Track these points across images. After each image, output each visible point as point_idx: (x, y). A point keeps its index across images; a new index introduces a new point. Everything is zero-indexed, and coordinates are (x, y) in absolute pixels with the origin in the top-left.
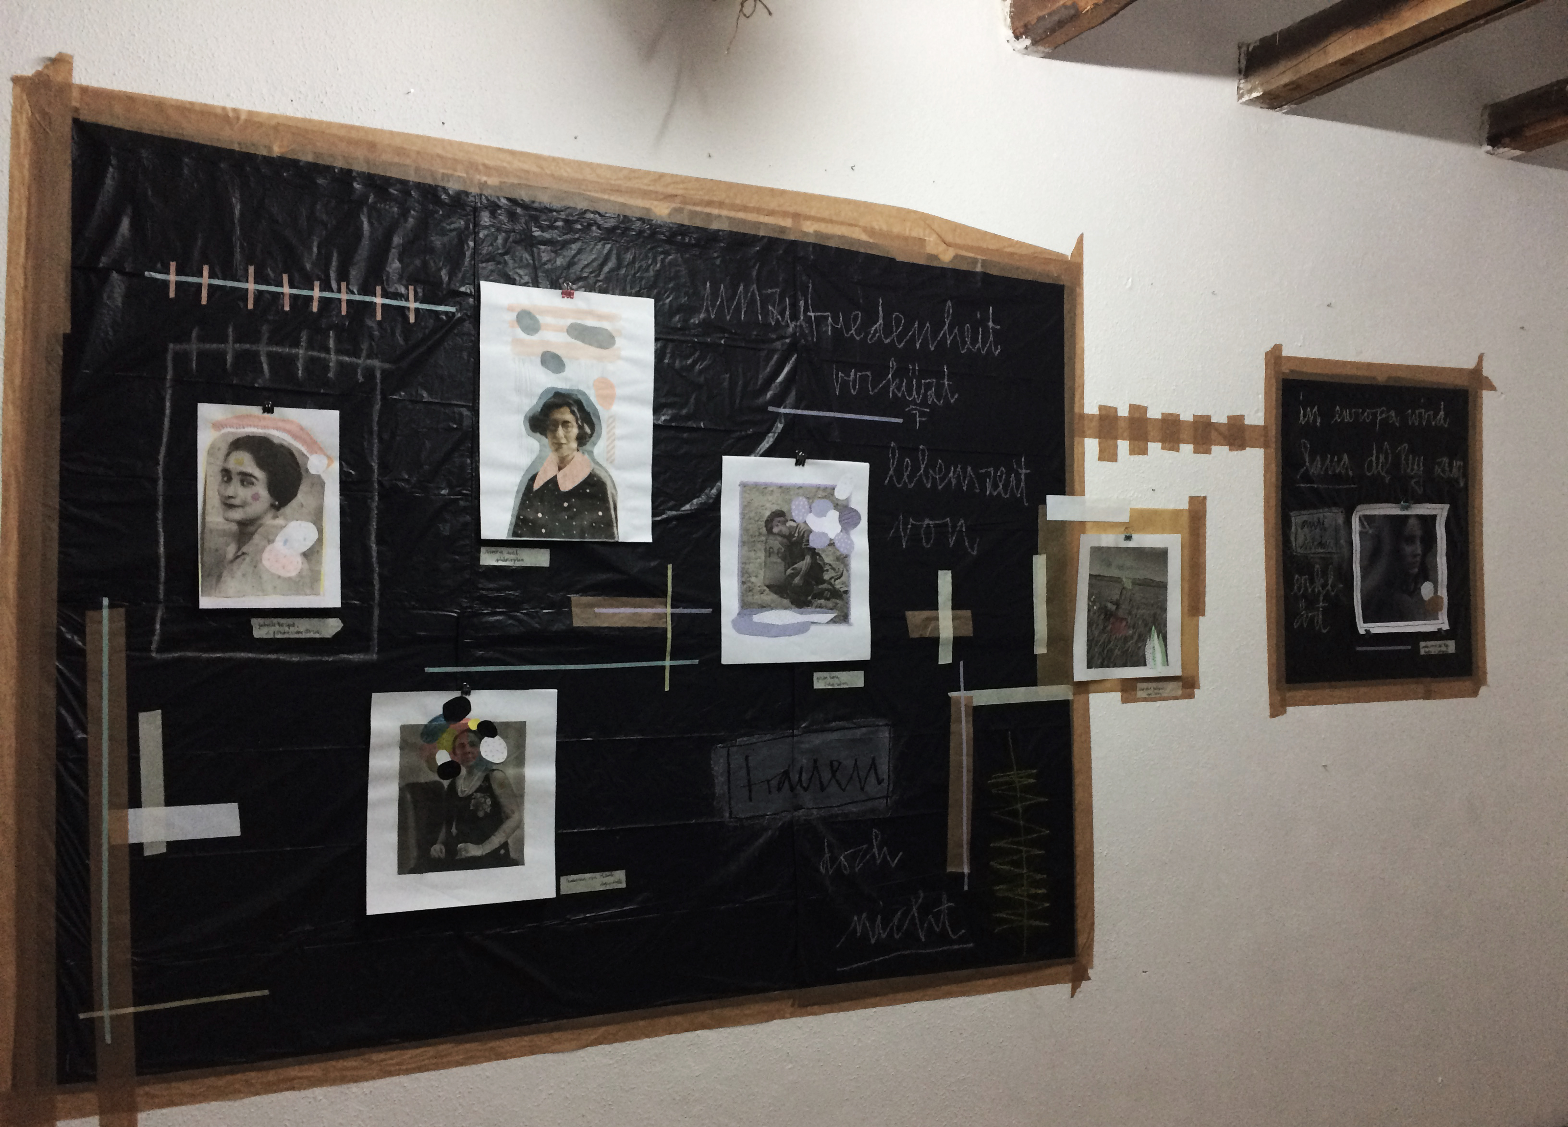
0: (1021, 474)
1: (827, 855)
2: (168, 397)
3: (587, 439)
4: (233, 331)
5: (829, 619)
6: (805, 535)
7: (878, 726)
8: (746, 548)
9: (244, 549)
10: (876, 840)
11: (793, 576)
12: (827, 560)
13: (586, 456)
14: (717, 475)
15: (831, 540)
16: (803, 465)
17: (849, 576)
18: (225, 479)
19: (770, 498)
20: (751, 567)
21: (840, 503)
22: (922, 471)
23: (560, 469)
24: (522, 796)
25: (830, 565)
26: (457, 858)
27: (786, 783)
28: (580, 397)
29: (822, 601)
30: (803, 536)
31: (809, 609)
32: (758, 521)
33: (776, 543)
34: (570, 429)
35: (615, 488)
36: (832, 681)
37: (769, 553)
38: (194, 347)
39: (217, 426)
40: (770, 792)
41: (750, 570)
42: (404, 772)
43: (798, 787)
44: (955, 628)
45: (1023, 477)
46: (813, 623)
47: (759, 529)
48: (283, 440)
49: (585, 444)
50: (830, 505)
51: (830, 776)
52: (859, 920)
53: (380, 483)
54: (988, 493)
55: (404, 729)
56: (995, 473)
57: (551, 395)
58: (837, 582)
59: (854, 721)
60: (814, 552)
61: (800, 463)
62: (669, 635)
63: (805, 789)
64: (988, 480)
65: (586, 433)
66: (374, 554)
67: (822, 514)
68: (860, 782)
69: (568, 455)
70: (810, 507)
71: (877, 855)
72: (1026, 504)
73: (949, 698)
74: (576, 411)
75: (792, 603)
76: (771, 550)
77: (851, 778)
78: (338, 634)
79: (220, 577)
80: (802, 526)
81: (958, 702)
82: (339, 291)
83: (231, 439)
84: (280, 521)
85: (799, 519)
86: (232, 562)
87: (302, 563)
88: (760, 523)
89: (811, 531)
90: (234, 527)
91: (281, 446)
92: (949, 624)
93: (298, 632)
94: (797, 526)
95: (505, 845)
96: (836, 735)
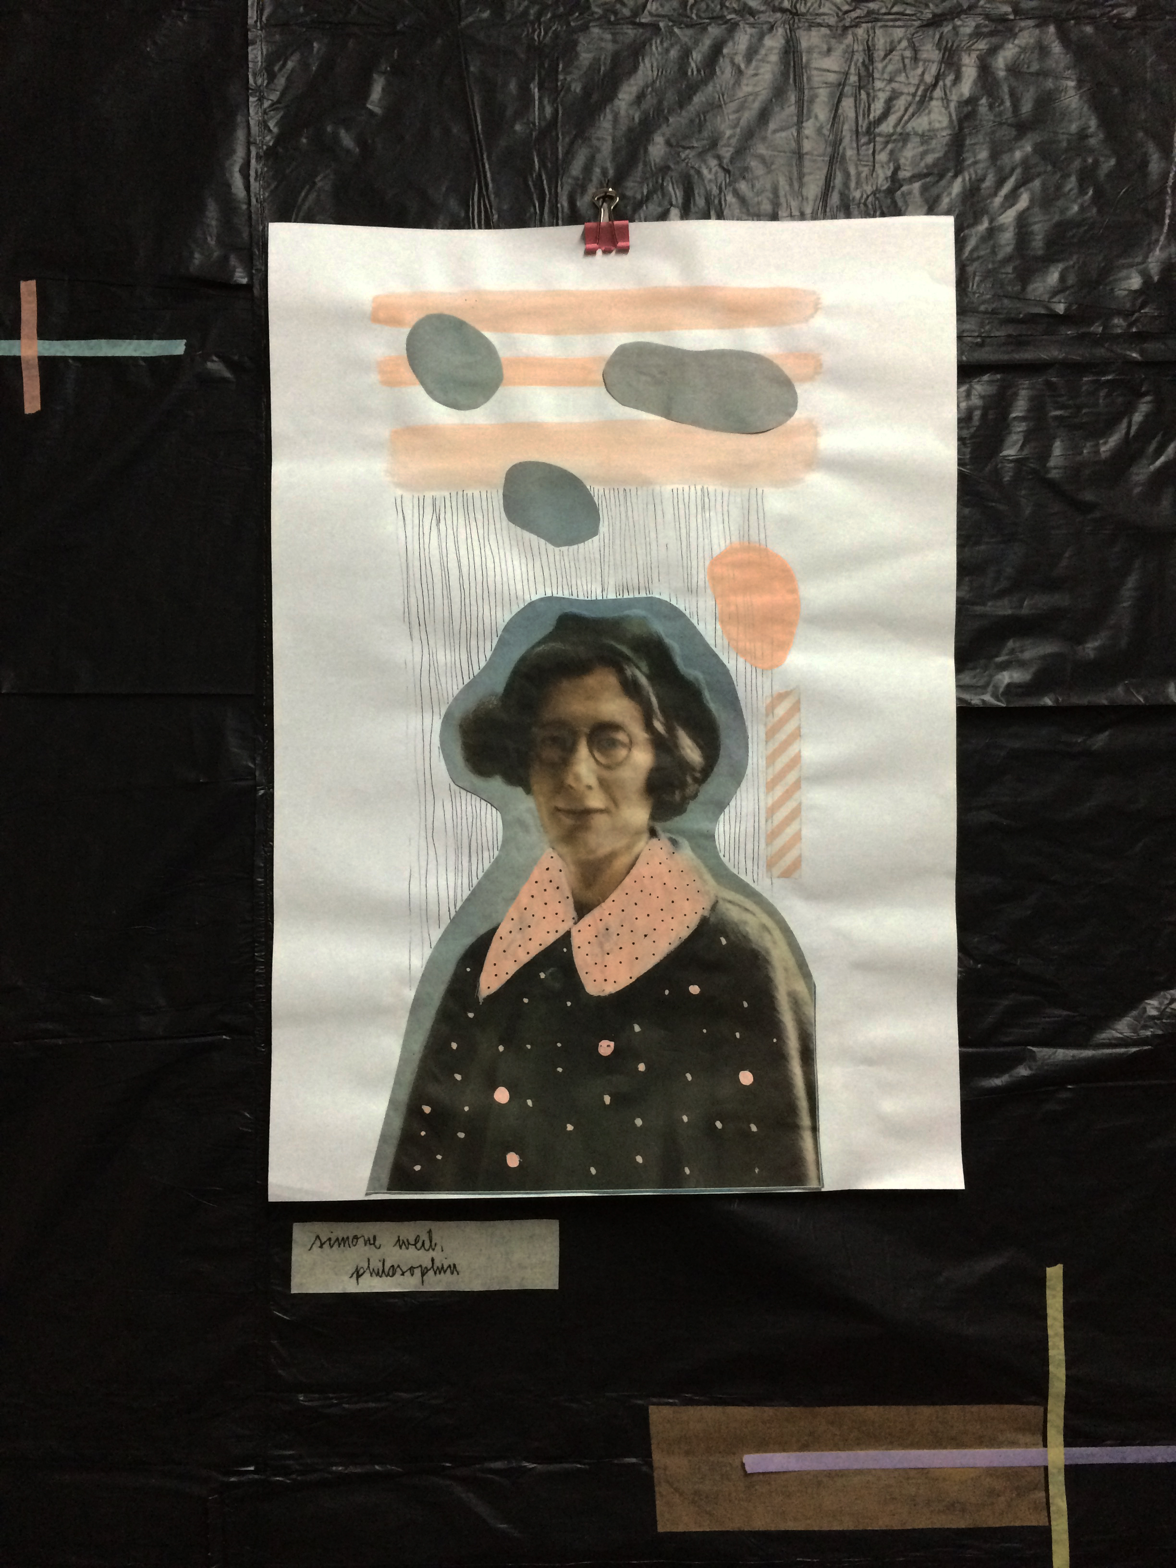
3: (691, 789)
13: (687, 852)
23: (582, 909)
28: (659, 627)
34: (622, 753)
35: (807, 976)
49: (678, 809)
57: (547, 626)
62: (1061, 1558)
65: (684, 765)
69: (612, 856)
74: (643, 681)
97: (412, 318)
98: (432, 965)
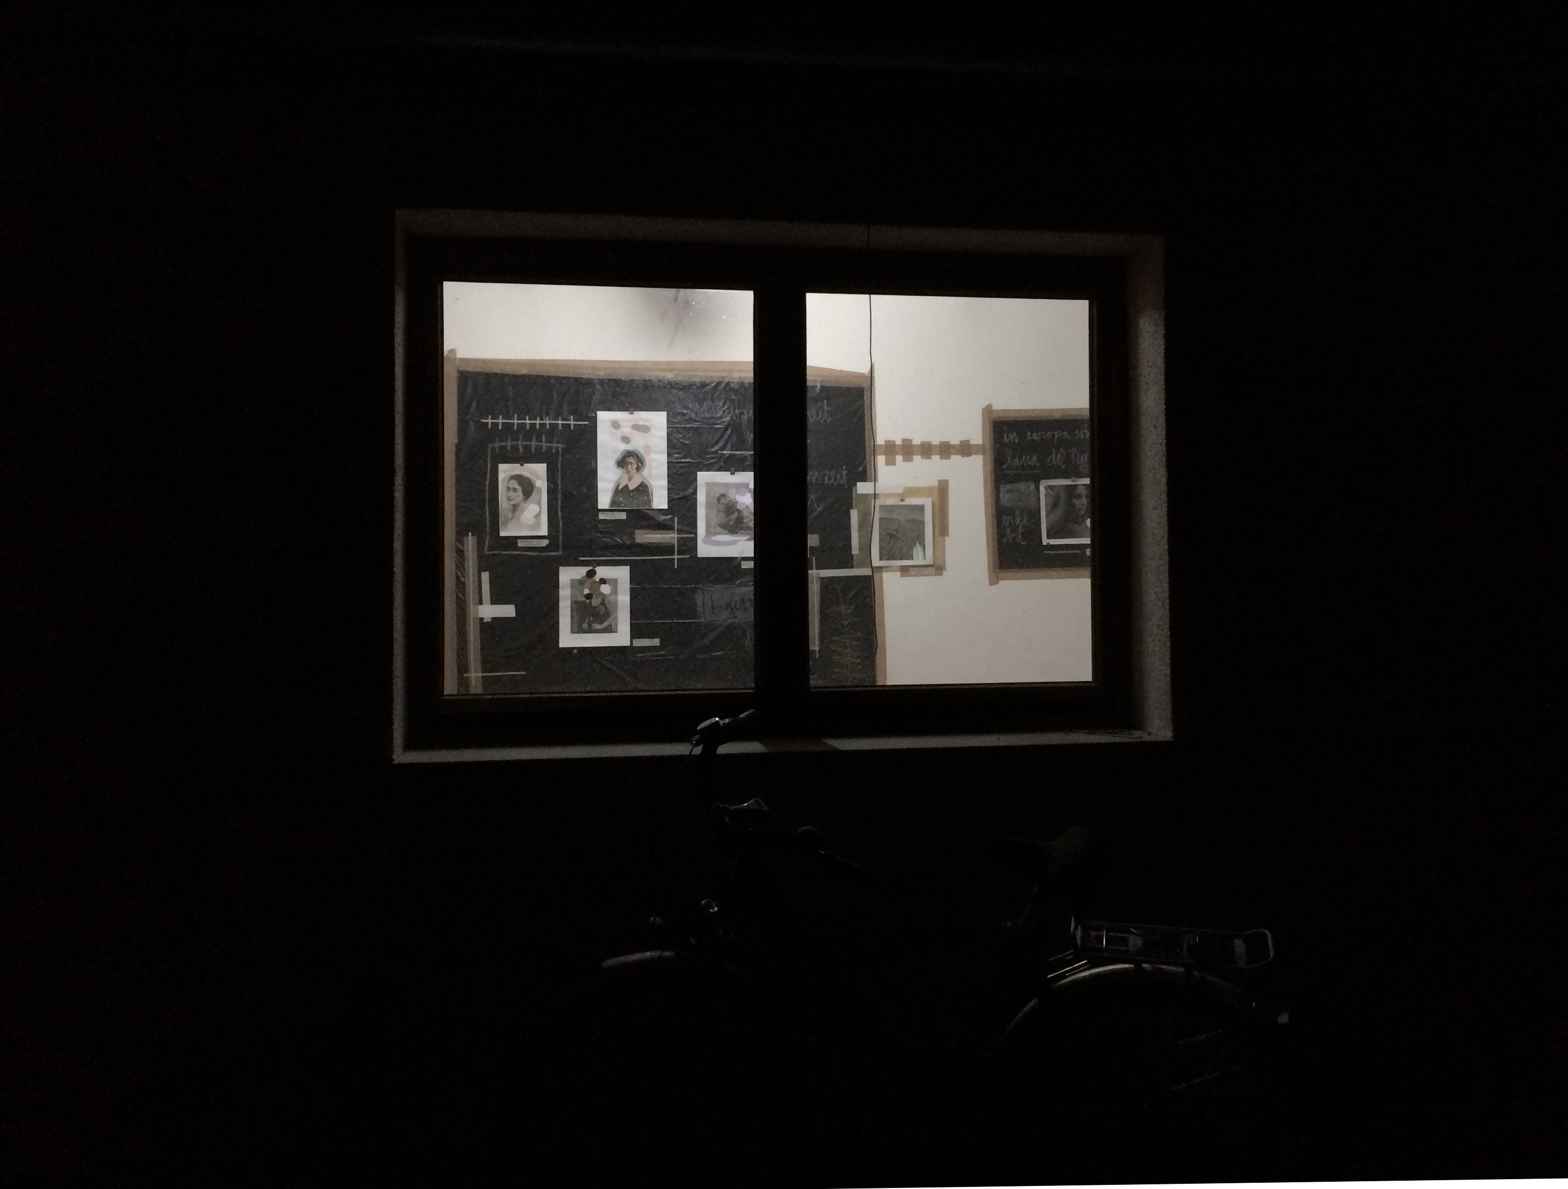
0: (843, 473)
2: (489, 463)
3: (640, 469)
4: (510, 438)
6: (735, 504)
8: (708, 510)
9: (514, 515)
11: (730, 520)
12: (745, 514)
13: (640, 475)
14: (696, 479)
18: (508, 491)
21: (751, 490)
23: (629, 481)
24: (617, 606)
25: (747, 516)
26: (592, 629)
27: (730, 608)
28: (637, 453)
29: (743, 531)
31: (736, 535)
33: (721, 507)
34: (633, 465)
35: (652, 488)
36: (750, 565)
37: (719, 511)
38: (497, 445)
40: (722, 610)
42: (572, 596)
43: (735, 609)
45: (844, 475)
49: (639, 471)
50: (747, 491)
51: (750, 605)
53: (562, 490)
54: (826, 483)
55: (572, 580)
56: (830, 473)
57: (625, 453)
58: (750, 523)
61: (733, 473)
62: (676, 545)
63: (738, 610)
64: (826, 477)
65: (640, 467)
66: (560, 515)
69: (632, 476)
72: (846, 487)
73: (808, 573)
74: (635, 458)
75: (730, 532)
78: (548, 545)
79: (507, 524)
80: (734, 500)
81: (812, 575)
82: (546, 420)
83: (510, 476)
84: (526, 505)
85: (732, 498)
86: (510, 519)
87: (534, 519)
88: (714, 499)
89: (737, 502)
90: (511, 507)
91: (527, 478)
93: (534, 544)
94: (731, 500)
95: (610, 625)
96: (752, 588)
97: (612, 420)
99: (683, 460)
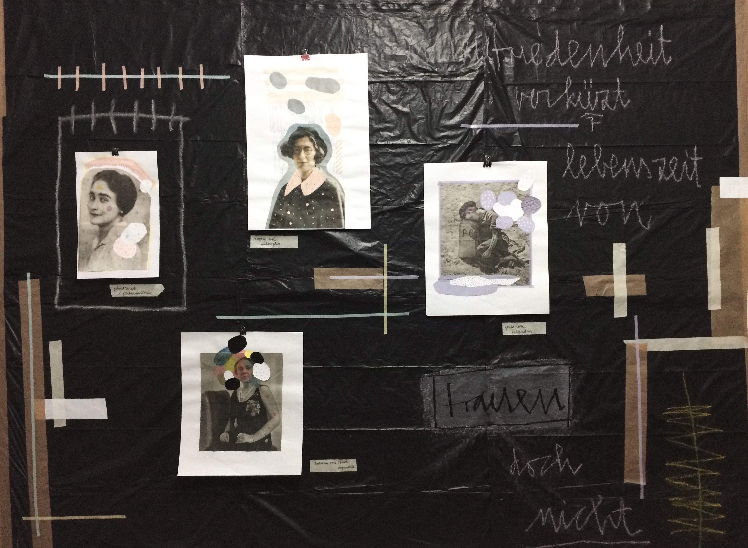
0: (694, 161)
1: (516, 461)
2: (60, 149)
3: (322, 158)
4: (94, 106)
5: (513, 282)
6: (492, 219)
7: (558, 364)
8: (444, 231)
9: (103, 242)
10: (559, 453)
11: (483, 250)
12: (511, 238)
13: (321, 170)
14: (420, 177)
15: (514, 222)
16: (490, 166)
17: (530, 250)
18: (92, 198)
19: (463, 193)
20: (448, 245)
21: (521, 194)
22: (596, 165)
23: (303, 180)
24: (280, 404)
25: (514, 241)
26: (237, 443)
27: (481, 405)
28: (316, 129)
29: (508, 269)
30: (490, 220)
31: (494, 276)
32: (454, 210)
33: (468, 226)
34: (310, 152)
35: (343, 192)
36: (518, 329)
37: (463, 233)
38: (73, 118)
39: (88, 165)
40: (467, 410)
41: (448, 247)
42: (204, 384)
43: (491, 408)
44: (628, 289)
45: (695, 163)
46: (499, 285)
47: (455, 216)
48: (126, 172)
49: (320, 162)
50: (515, 195)
51: (517, 401)
52: (544, 513)
53: (185, 197)
54: (660, 178)
55: (203, 356)
56: (668, 161)
57: (296, 129)
58: (520, 254)
59: (537, 360)
60: (500, 232)
61: (487, 165)
62: (386, 295)
63: (497, 410)
64: (660, 168)
65: (321, 154)
66: (183, 242)
67: (508, 202)
68: (544, 407)
69: (308, 171)
70: (497, 198)
71: (560, 465)
72: (699, 186)
73: (625, 345)
74: (313, 139)
75: (483, 270)
76: (465, 231)
77: (535, 404)
78: (161, 295)
79: (88, 259)
80: (490, 213)
81: (633, 348)
82: (156, 73)
83: (95, 173)
85: (487, 207)
86: (96, 249)
87: (137, 249)
88: (455, 211)
89: (497, 216)
90: (97, 228)
91: (125, 176)
92: (624, 286)
93: (138, 293)
94: (485, 213)
95: (269, 437)
96: (522, 371)
97: (271, 72)
98: (276, 190)
99: (399, 142)
